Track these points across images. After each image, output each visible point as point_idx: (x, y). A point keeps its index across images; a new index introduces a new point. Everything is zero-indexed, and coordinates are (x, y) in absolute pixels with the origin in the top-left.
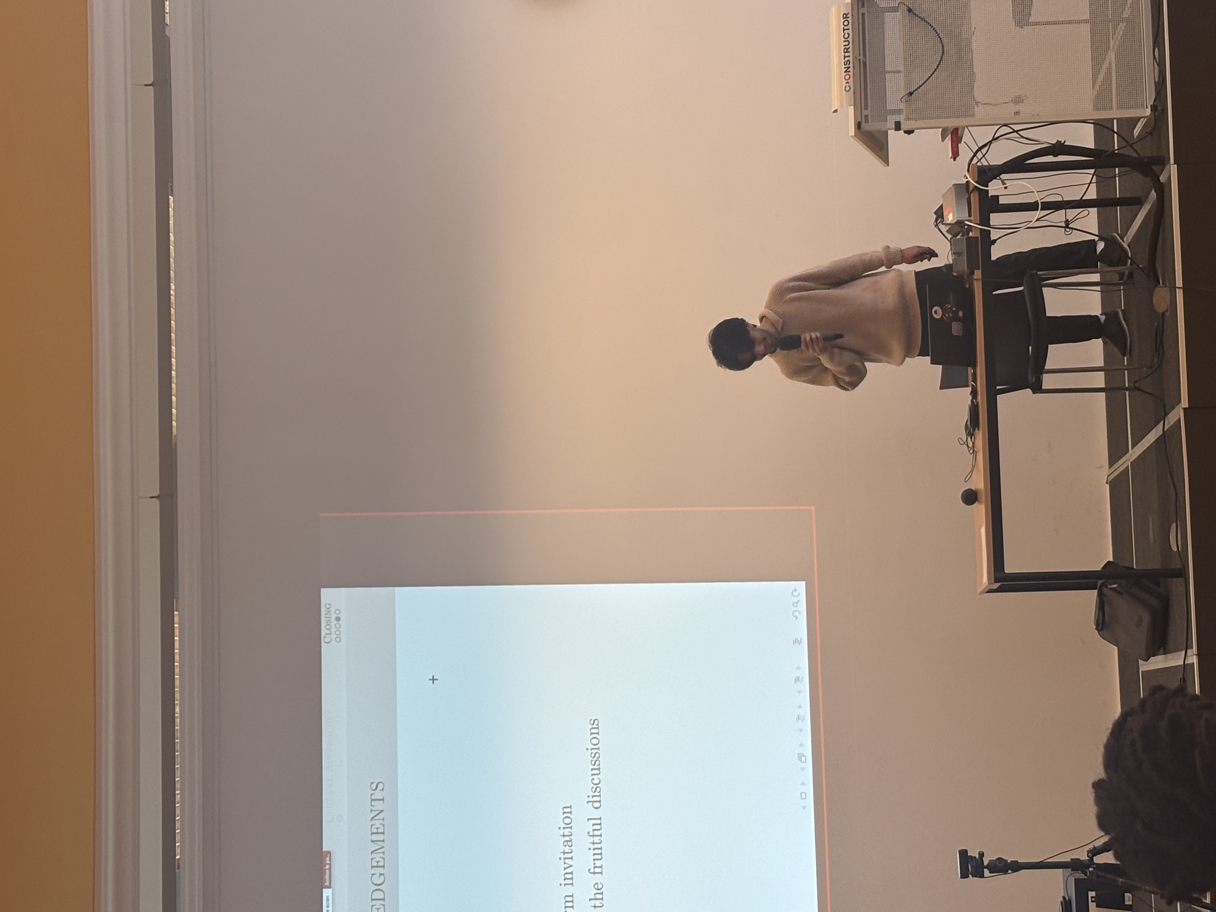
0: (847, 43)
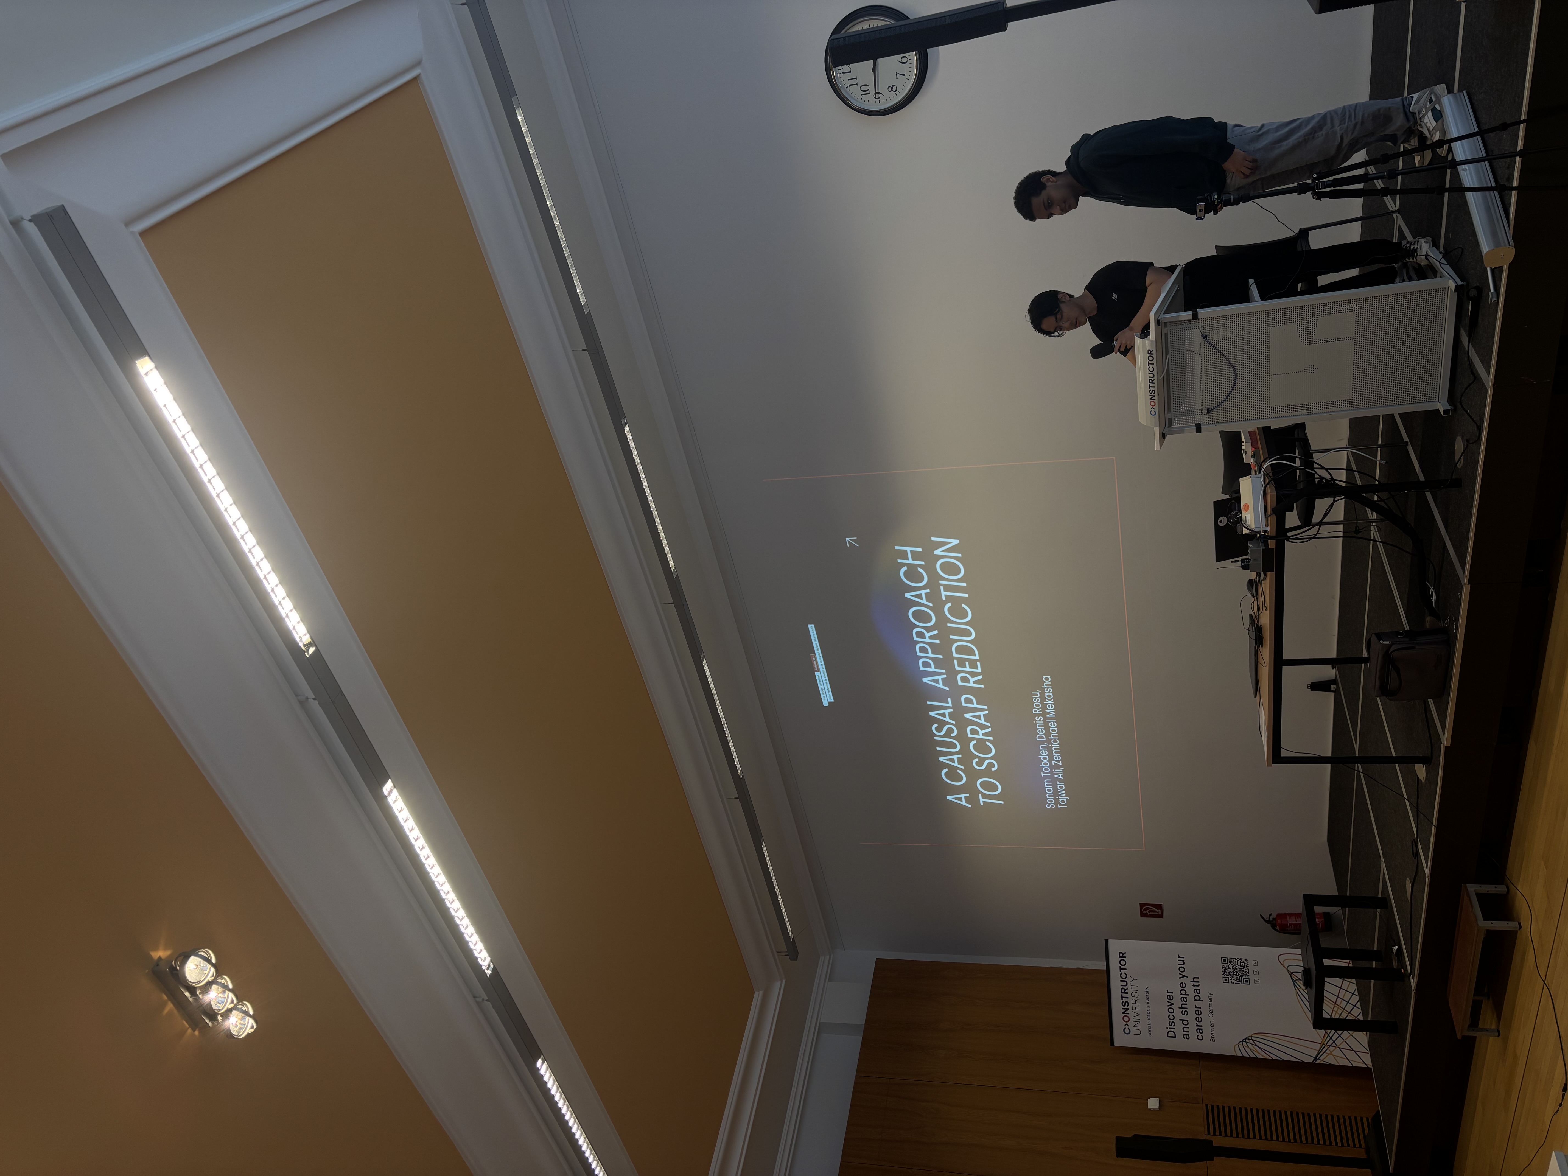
0: (1152, 376)
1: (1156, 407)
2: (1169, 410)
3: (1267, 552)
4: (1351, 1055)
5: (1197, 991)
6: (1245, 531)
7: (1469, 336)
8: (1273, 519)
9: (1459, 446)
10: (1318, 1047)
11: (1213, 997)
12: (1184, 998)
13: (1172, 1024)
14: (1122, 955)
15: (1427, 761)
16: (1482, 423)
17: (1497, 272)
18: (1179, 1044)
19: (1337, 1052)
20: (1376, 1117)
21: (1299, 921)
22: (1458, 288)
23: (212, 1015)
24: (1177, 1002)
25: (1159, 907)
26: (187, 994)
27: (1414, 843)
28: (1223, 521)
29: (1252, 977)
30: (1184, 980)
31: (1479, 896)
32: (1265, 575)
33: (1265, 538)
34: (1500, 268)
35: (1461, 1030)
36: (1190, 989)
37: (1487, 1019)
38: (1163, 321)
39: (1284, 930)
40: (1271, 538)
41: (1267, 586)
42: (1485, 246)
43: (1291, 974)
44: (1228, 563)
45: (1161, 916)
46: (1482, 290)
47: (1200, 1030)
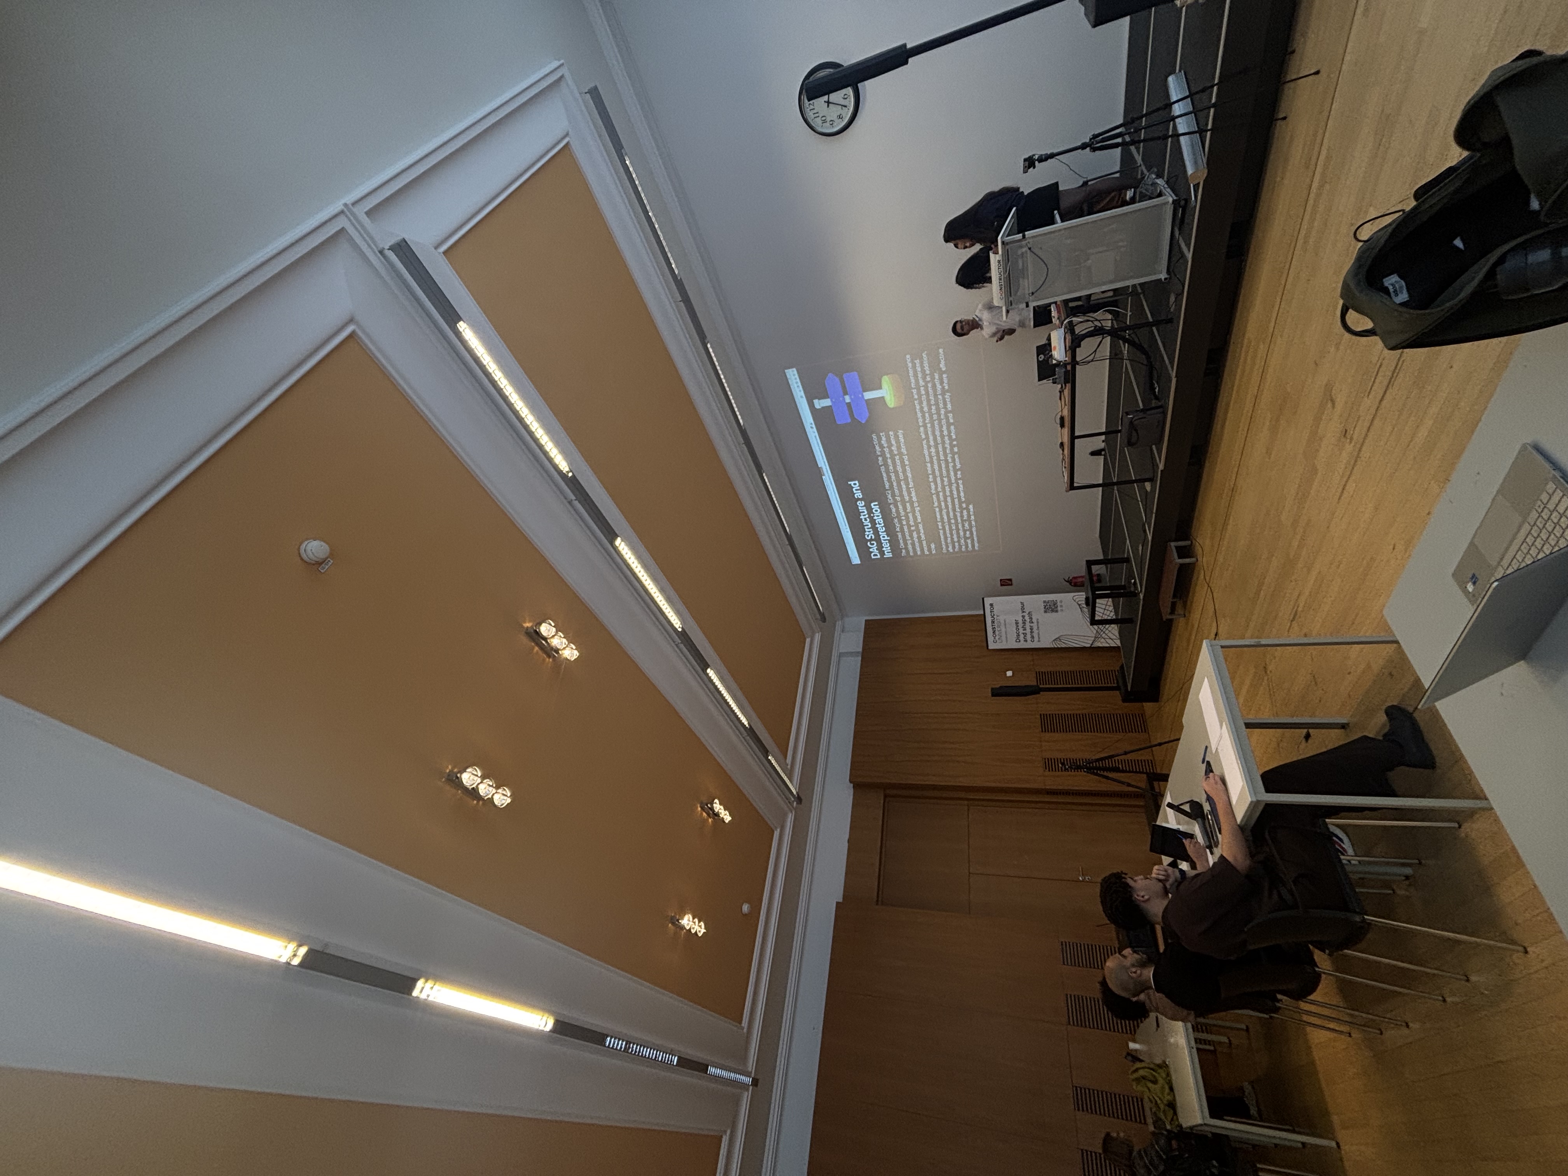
0: (1000, 276)
1: (1003, 295)
2: (1011, 295)
3: (1066, 372)
4: (1109, 641)
5: (1031, 618)
6: (1054, 362)
7: (1180, 229)
8: (1069, 353)
9: (1172, 298)
10: (1093, 639)
11: (1039, 621)
12: (1024, 623)
13: (1018, 635)
14: (991, 605)
15: (1151, 480)
16: (1185, 281)
17: (1196, 187)
18: (1022, 645)
19: (1103, 640)
20: (1122, 667)
21: (1084, 579)
22: (1174, 201)
23: (557, 651)
24: (1021, 625)
25: (1010, 580)
26: (544, 642)
27: (1144, 525)
28: (1042, 357)
29: (1059, 608)
30: (1024, 614)
31: (1177, 547)
32: (1065, 386)
33: (1065, 365)
34: (1199, 184)
35: (1166, 616)
36: (1027, 618)
37: (1179, 610)
38: (1005, 242)
39: (1076, 585)
40: (1069, 364)
41: (1067, 392)
42: (1190, 171)
43: (1079, 605)
44: (1045, 381)
45: (1011, 585)
46: (1187, 200)
47: (1033, 637)
